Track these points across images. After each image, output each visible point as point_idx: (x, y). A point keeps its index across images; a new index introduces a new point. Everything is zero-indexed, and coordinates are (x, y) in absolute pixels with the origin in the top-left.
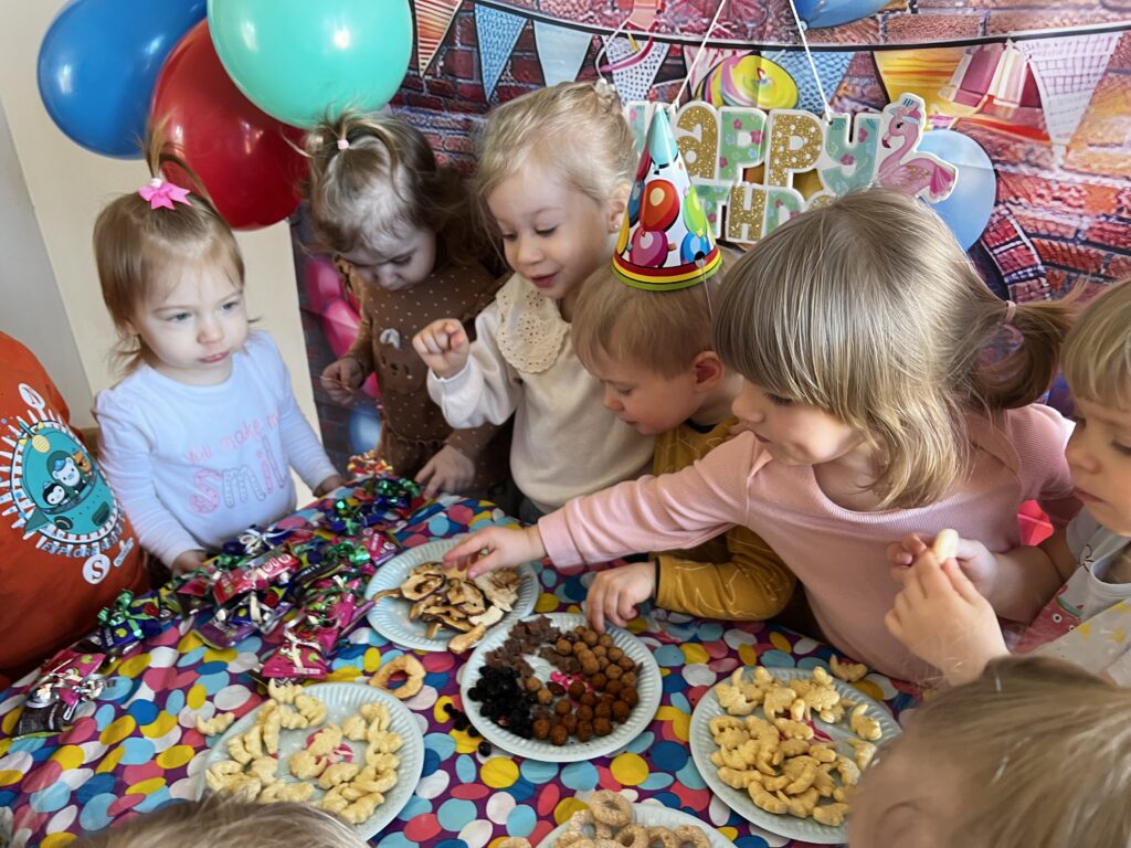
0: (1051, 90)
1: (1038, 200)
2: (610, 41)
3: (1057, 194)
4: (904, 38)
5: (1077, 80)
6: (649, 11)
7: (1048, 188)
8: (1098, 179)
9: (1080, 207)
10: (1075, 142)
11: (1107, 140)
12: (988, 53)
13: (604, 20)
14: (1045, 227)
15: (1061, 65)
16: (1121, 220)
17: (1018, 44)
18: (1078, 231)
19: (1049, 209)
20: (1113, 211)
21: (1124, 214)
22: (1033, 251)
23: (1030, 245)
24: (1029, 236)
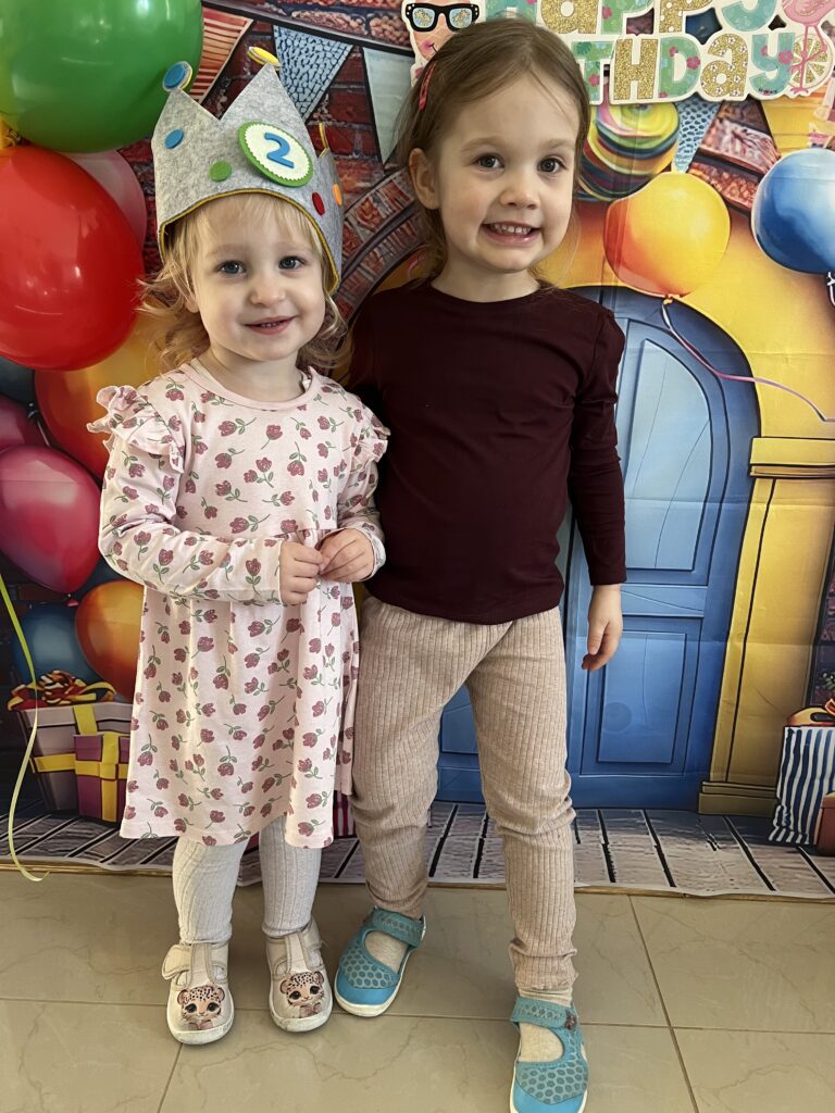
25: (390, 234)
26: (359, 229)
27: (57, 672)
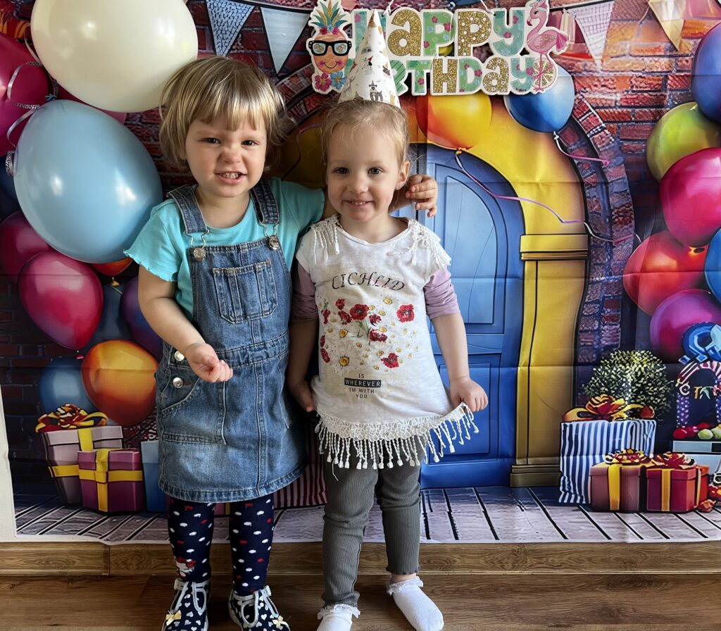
0: (588, 33)
1: (595, 88)
3: (603, 84)
5: (599, 26)
7: (599, 81)
8: (619, 73)
9: (615, 88)
10: (605, 56)
11: (618, 54)
12: (554, 16)
14: (601, 102)
15: (590, 20)
16: (633, 91)
17: (569, 10)
18: (616, 101)
19: (600, 92)
20: (630, 88)
21: (635, 89)
22: (598, 117)
23: (595, 113)
24: (594, 108)
27: (68, 405)
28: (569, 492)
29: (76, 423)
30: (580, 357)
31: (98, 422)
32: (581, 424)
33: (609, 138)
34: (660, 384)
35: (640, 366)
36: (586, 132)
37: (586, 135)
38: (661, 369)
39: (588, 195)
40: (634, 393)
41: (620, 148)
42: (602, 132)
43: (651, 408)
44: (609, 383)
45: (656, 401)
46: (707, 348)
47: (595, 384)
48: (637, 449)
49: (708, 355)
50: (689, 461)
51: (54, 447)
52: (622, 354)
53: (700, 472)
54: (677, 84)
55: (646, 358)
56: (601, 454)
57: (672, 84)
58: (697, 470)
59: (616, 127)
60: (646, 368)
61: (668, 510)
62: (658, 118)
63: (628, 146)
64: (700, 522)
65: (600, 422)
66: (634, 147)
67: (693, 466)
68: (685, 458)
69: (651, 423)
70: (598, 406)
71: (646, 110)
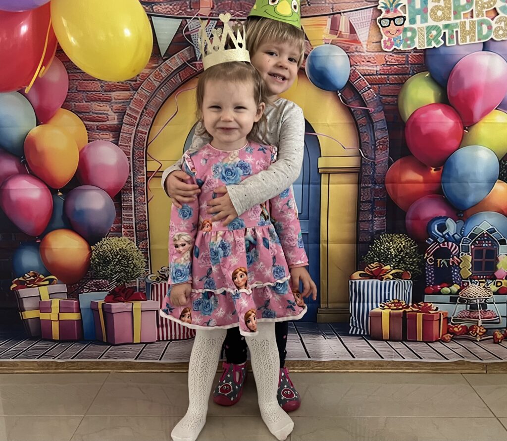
0: (358, 27)
1: (363, 63)
2: (190, 21)
3: (368, 60)
4: (307, 14)
6: (207, 9)
7: (365, 58)
8: (378, 53)
9: (375, 63)
10: (369, 42)
11: (377, 40)
12: (336, 18)
13: (187, 13)
14: (367, 71)
15: (358, 19)
16: (388, 65)
17: (345, 14)
18: (377, 71)
19: (366, 65)
20: (385, 63)
21: (388, 63)
22: (366, 81)
23: (364, 79)
24: (363, 76)
25: (167, 83)
26: (154, 82)
27: (32, 272)
28: (356, 326)
29: (37, 283)
30: (360, 238)
31: (51, 282)
32: (362, 281)
33: (373, 94)
34: (414, 256)
35: (400, 244)
36: (358, 91)
37: (358, 93)
38: (414, 247)
39: (361, 131)
40: (397, 262)
41: (380, 101)
42: (369, 91)
43: (409, 272)
44: (380, 255)
45: (412, 268)
46: (444, 233)
47: (370, 256)
48: (400, 299)
49: (445, 238)
50: (435, 308)
51: (23, 299)
52: (387, 236)
53: (442, 315)
54: (415, 60)
55: (404, 239)
56: (377, 302)
57: (412, 60)
58: (440, 314)
59: (377, 87)
60: (404, 246)
61: (421, 340)
62: (404, 81)
63: (385, 99)
64: (443, 348)
65: (375, 281)
66: (389, 100)
67: (437, 312)
68: (432, 306)
69: (409, 282)
70: (373, 270)
71: (396, 76)
